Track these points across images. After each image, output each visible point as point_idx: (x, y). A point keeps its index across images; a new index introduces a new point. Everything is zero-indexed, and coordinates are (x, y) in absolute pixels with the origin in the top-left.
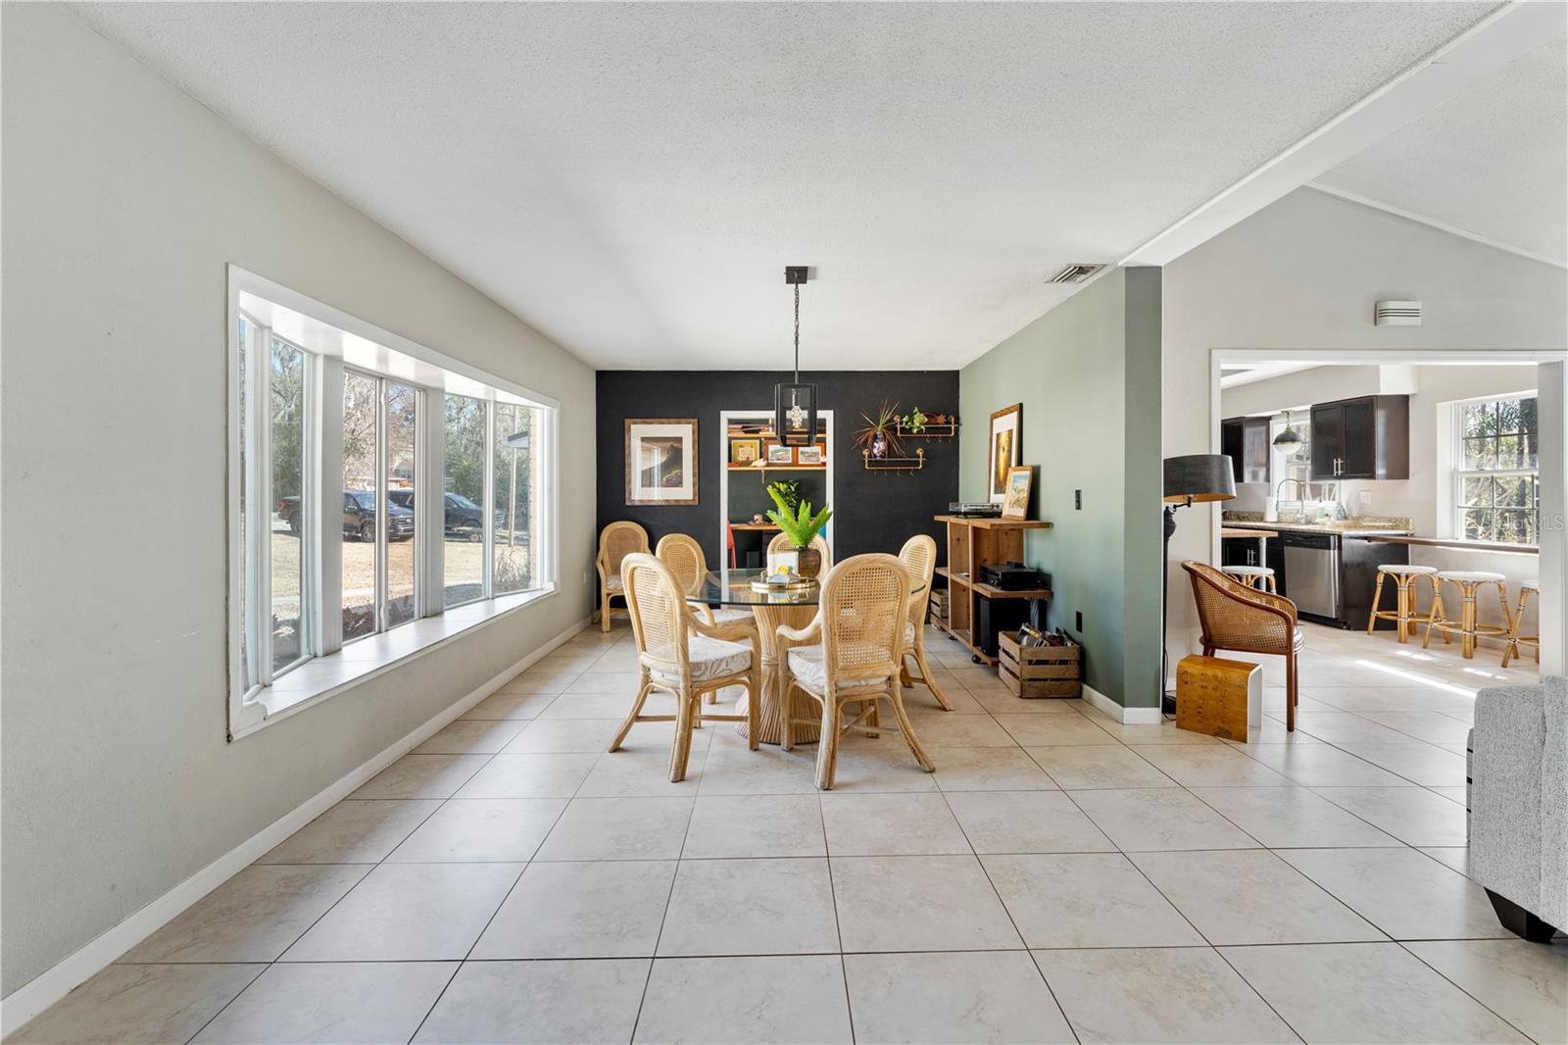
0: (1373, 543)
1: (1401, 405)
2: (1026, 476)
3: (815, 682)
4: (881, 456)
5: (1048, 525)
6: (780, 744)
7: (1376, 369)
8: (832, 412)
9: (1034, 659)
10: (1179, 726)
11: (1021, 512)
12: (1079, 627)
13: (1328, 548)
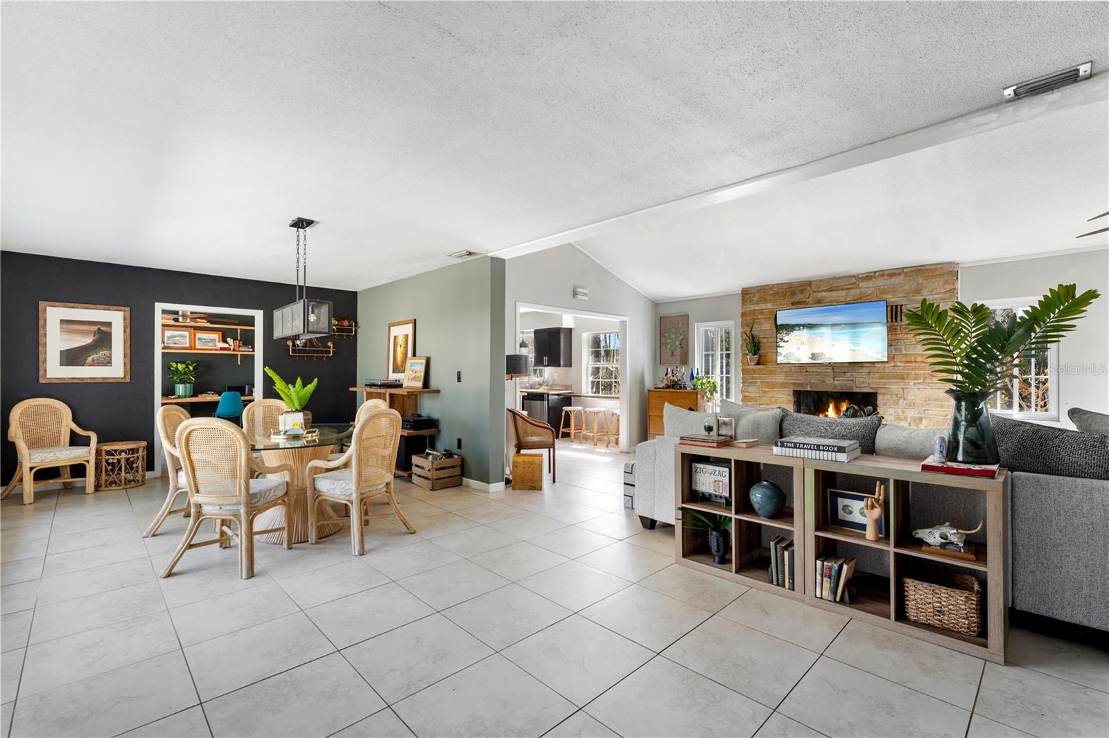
0: (560, 397)
1: (569, 331)
2: (421, 364)
3: (344, 493)
4: (303, 346)
5: (438, 392)
6: (308, 541)
7: (561, 316)
8: (262, 311)
9: (438, 467)
10: (513, 489)
11: (420, 384)
12: (459, 447)
13: (543, 400)
